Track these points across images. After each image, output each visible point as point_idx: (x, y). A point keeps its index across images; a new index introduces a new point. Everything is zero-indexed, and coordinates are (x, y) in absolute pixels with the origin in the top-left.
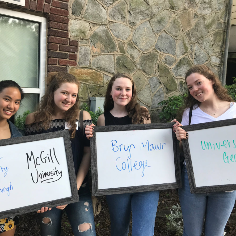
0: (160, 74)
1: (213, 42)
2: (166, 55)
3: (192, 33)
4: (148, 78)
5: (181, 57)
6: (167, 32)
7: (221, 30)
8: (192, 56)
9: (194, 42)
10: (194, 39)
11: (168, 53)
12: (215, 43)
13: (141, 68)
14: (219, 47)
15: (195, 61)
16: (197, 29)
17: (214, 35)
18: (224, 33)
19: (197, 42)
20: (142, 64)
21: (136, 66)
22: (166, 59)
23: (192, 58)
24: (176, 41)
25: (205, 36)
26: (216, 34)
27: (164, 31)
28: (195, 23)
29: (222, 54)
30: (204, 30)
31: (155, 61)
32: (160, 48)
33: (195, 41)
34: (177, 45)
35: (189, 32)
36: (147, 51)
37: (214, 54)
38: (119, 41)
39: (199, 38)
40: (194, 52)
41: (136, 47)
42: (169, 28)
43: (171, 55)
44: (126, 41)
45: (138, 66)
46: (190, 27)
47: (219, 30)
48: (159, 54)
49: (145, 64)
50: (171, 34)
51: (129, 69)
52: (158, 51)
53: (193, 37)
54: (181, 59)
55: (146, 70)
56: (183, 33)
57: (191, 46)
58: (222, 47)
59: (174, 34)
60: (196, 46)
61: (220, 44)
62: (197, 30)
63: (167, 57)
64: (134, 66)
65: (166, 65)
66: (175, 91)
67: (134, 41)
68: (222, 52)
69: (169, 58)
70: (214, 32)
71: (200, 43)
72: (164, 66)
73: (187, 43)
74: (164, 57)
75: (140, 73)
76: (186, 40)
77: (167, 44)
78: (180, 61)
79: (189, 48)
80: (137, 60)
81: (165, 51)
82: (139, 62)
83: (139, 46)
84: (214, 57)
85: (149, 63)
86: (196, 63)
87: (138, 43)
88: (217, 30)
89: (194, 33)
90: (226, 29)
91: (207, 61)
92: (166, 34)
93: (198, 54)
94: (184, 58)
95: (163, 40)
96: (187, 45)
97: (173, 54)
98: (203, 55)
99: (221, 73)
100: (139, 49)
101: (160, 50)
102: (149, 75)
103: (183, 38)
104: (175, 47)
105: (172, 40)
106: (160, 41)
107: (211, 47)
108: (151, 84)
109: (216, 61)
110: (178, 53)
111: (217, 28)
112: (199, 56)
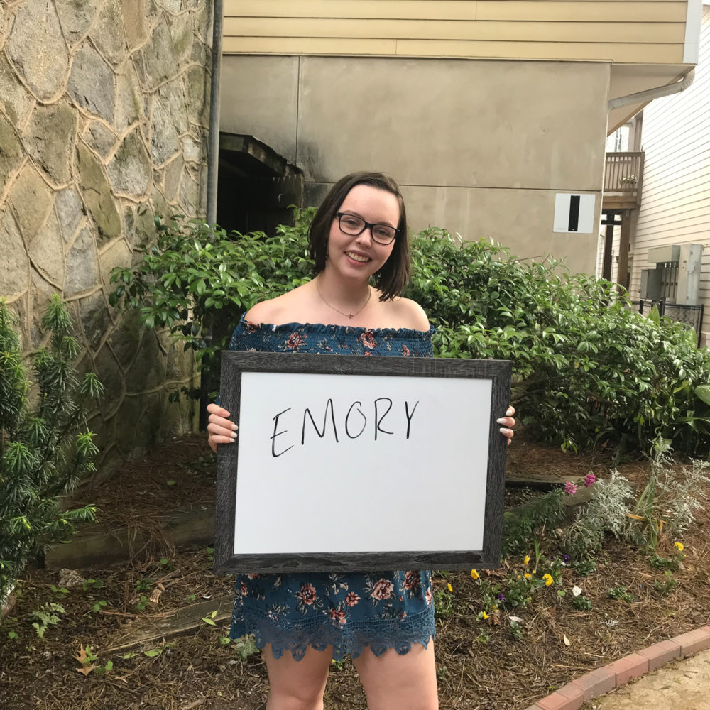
0: (83, 180)
1: (187, 97)
2: (94, 121)
3: (148, 59)
4: (53, 191)
5: (126, 131)
6: (95, 44)
7: (200, 65)
8: (147, 132)
9: (151, 89)
10: (150, 78)
11: (98, 115)
12: (192, 101)
13: (37, 156)
14: (196, 115)
15: (154, 149)
16: (156, 51)
17: (189, 75)
18: (205, 77)
19: (156, 91)
20: (38, 141)
21: (22, 145)
22: (93, 132)
23: (147, 139)
24: (114, 77)
25: (173, 75)
26: (192, 74)
27: (88, 38)
28: (151, 31)
29: (203, 136)
30: (170, 56)
31: (70, 135)
32: (79, 93)
33: (154, 87)
34: (117, 91)
35: (141, 56)
36: (48, 98)
37: (189, 133)
39: (162, 80)
40: (151, 120)
41: (21, 78)
42: (99, 33)
43: (104, 121)
45: (28, 148)
46: (141, 40)
47: (196, 63)
48: (78, 116)
49: (48, 144)
50: (104, 52)
51: (7, 156)
52: (76, 104)
53: (149, 73)
54: (125, 139)
55: (50, 164)
56: (129, 55)
57: (146, 102)
58: (201, 113)
59: (111, 54)
60: (155, 102)
61: (199, 104)
62: (156, 54)
63: (96, 127)
64: (19, 145)
65: (95, 152)
66: (117, 240)
67: (16, 57)
68: (203, 128)
69: (100, 131)
70: (187, 66)
71: (162, 93)
72: (90, 155)
73: (136, 88)
74: (88, 123)
75: (33, 172)
76: (135, 79)
77: (95, 84)
78: (124, 145)
79: (142, 105)
80: (26, 126)
81: (91, 107)
82: (31, 135)
83: (28, 75)
84: (189, 141)
85: (58, 142)
86: (155, 153)
87: (26, 66)
88: (192, 63)
89: (151, 61)
90: (210, 63)
91: (176, 150)
92: (92, 50)
93: (159, 127)
94: (132, 137)
95: (85, 66)
96: (137, 96)
97: (109, 119)
98: (168, 131)
99: (201, 189)
100: (29, 88)
101: (80, 102)
102: (56, 181)
103: (129, 71)
104: (113, 97)
105: (107, 72)
106: (77, 70)
107: (183, 109)
108: (63, 214)
109: (192, 153)
110: (120, 117)
111: (193, 58)
112: (161, 133)
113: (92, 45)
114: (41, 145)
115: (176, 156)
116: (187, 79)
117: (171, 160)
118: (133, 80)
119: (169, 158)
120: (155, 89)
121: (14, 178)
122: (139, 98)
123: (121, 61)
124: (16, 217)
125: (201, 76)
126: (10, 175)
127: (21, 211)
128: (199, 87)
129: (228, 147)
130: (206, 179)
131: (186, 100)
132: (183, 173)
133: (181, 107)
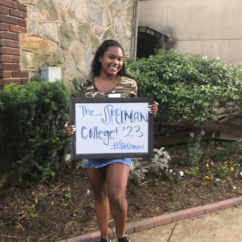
0: (93, 44)
1: (127, 16)
3: (113, 6)
4: (84, 48)
5: (106, 29)
6: (96, 3)
7: (132, 5)
8: (113, 28)
9: (114, 15)
11: (97, 24)
12: (129, 17)
13: (79, 38)
14: (130, 21)
15: (116, 33)
17: (128, 9)
18: (134, 9)
20: (79, 34)
21: (74, 35)
22: (96, 30)
23: (113, 31)
24: (102, 12)
25: (122, 10)
26: (129, 9)
27: (94, 2)
29: (133, 28)
30: (121, 4)
31: (89, 31)
32: (91, 18)
34: (103, 17)
35: (111, 5)
36: (82, 21)
37: (128, 28)
38: (60, 8)
39: (118, 12)
40: (115, 25)
41: (74, 16)
43: (99, 26)
44: (66, 10)
45: (76, 36)
48: (91, 26)
49: (82, 34)
50: (99, 5)
51: (70, 39)
52: (91, 22)
53: (114, 10)
54: (106, 31)
55: (83, 40)
56: (107, 5)
57: (113, 19)
58: (132, 21)
59: (101, 5)
60: (116, 19)
61: (131, 18)
62: (116, 4)
63: (97, 28)
64: (73, 35)
65: (97, 36)
67: (73, 10)
68: (133, 25)
69: (98, 29)
70: (127, 6)
71: (118, 16)
72: (95, 37)
73: (110, 15)
74: (94, 27)
75: (78, 43)
76: (109, 12)
77: (96, 15)
78: (106, 33)
79: (112, 20)
80: (75, 29)
81: (95, 22)
82: (77, 32)
83: (76, 15)
84: (128, 30)
85: (85, 34)
86: (116, 35)
87: (75, 13)
88: (129, 5)
89: (115, 6)
90: (135, 4)
91: (123, 33)
92: (95, 5)
93: (117, 27)
94: (108, 30)
95: (93, 10)
96: (110, 18)
97: (101, 25)
98: (120, 28)
99: (132, 45)
100: (76, 19)
101: (92, 21)
102: (85, 45)
103: (107, 10)
104: (102, 19)
105: (100, 11)
106: (91, 12)
107: (125, 20)
108: (87, 55)
109: (129, 33)
110: (104, 24)
111: (129, 3)
112: (118, 28)
113: (95, 4)
114: (80, 35)
115: (123, 35)
116: (127, 11)
117: (121, 37)
118: (109, 13)
119: (121, 36)
120: (116, 15)
121: (72, 45)
122: (111, 18)
123: (105, 7)
124: (73, 56)
125: (132, 9)
126: (71, 44)
127: (74, 54)
128: (131, 12)
129: (141, 31)
130: (133, 42)
131: (127, 17)
132: (125, 40)
133: (125, 19)
